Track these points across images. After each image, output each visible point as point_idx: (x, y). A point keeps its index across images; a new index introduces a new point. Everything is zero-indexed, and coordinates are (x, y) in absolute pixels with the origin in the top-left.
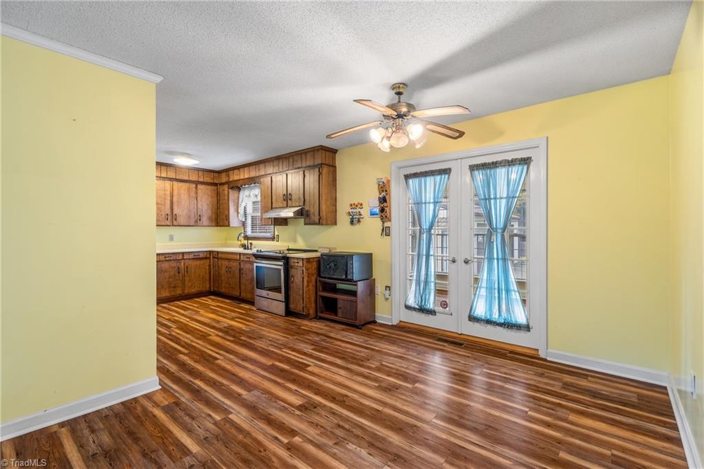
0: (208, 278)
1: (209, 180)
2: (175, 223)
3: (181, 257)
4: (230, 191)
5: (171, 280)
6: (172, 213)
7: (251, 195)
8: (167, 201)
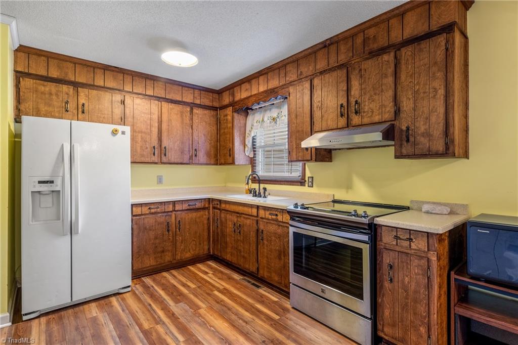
0: (206, 237)
1: (207, 102)
2: (164, 159)
3: (171, 208)
4: (236, 115)
5: (157, 241)
6: (161, 146)
7: (266, 119)
8: (153, 129)
